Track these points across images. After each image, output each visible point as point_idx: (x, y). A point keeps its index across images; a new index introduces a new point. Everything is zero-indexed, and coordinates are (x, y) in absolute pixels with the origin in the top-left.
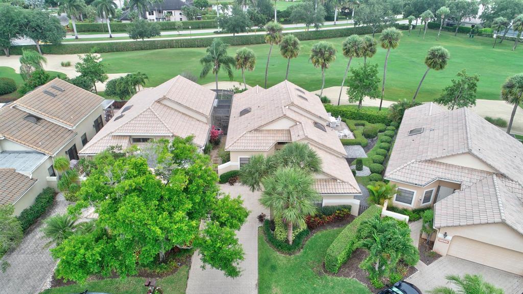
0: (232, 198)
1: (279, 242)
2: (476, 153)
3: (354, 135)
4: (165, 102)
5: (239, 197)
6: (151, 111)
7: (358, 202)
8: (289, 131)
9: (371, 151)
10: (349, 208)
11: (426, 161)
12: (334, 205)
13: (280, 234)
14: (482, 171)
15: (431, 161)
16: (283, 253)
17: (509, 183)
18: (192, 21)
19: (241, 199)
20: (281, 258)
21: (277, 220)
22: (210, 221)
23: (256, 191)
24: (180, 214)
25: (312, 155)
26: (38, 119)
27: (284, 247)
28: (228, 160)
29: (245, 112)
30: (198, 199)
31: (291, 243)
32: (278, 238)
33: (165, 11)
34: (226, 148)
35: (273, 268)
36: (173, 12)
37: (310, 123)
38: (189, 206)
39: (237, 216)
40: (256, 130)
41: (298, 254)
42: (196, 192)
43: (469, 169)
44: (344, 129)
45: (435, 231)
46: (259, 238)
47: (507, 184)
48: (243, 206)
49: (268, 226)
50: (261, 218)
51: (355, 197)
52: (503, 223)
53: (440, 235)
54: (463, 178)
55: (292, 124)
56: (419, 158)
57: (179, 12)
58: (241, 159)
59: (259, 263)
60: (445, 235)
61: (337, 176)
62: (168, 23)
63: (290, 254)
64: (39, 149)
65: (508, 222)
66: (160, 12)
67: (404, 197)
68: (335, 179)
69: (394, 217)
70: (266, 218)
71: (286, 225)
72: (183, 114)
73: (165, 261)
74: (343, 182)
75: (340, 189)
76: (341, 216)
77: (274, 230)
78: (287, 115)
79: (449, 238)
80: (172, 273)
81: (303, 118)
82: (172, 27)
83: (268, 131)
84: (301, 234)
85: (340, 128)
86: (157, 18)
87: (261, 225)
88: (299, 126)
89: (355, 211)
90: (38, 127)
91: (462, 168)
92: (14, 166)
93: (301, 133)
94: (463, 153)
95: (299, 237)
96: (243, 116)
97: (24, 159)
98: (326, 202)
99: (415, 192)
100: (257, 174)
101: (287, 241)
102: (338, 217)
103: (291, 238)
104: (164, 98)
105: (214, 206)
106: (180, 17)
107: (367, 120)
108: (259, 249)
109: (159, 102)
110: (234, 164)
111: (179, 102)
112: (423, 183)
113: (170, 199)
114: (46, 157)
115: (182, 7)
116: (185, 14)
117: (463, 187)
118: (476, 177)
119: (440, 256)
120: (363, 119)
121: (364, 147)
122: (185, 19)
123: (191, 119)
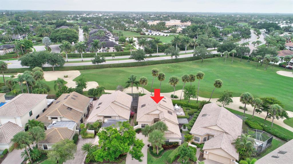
0: (140, 140)
1: (154, 153)
2: (218, 125)
3: (185, 114)
4: (115, 103)
5: (142, 139)
6: (111, 107)
7: (181, 141)
8: (159, 114)
9: (190, 121)
10: (178, 143)
11: (204, 127)
12: (173, 142)
13: (154, 151)
14: (221, 131)
15: (205, 127)
16: (155, 157)
17: (229, 136)
18: (118, 52)
19: (143, 140)
20: (154, 159)
21: (154, 147)
22: (133, 146)
23: (146, 137)
24: (126, 144)
25: (165, 125)
26: (71, 109)
27: (155, 155)
28: (137, 124)
29: (143, 106)
30: (131, 140)
31: (158, 154)
32: (154, 152)
33: (107, 48)
34: (137, 120)
35: (152, 162)
36: (110, 48)
37: (167, 111)
38: (128, 142)
39: (141, 145)
40: (147, 114)
41: (160, 158)
42: (130, 138)
43: (217, 130)
44: (182, 111)
45: (203, 151)
46: (148, 152)
47: (228, 136)
48: (143, 142)
49: (151, 148)
50: (148, 146)
51: (180, 139)
52: (221, 148)
53: (205, 152)
54: (215, 133)
55: (160, 112)
56: (202, 126)
57: (113, 47)
58: (142, 124)
59: (147, 160)
60: (206, 152)
61: (173, 132)
62: (108, 53)
63: (157, 158)
64: (74, 120)
65: (222, 148)
66: (104, 48)
67: (197, 139)
68: (173, 133)
69: (192, 146)
70: (150, 146)
71: (156, 148)
72: (121, 107)
73: (118, 159)
74: (176, 134)
75: (175, 136)
76: (175, 145)
77: (152, 150)
78: (158, 109)
79: (207, 153)
80: (120, 162)
81: (164, 110)
82: (109, 55)
83: (152, 114)
84: (161, 151)
85: (180, 111)
86: (102, 51)
87: (148, 148)
88: (162, 113)
89: (180, 144)
90: (72, 112)
91: (215, 130)
92: (67, 126)
93: (163, 116)
94: (214, 125)
95: (161, 152)
96: (143, 108)
97: (69, 124)
98: (170, 141)
99: (200, 138)
100: (147, 132)
101: (157, 153)
102: (174, 146)
103: (158, 153)
104: (115, 101)
105: (135, 142)
106: (113, 50)
107: (191, 107)
108: (148, 156)
109: (113, 102)
110: (139, 126)
111: (120, 103)
112: (202, 135)
113: (123, 140)
114: (76, 123)
115: (114, 46)
116: (115, 49)
117: (214, 136)
118: (219, 133)
119: (206, 159)
120: (189, 107)
121: (188, 119)
122: (115, 51)
123: (124, 109)
